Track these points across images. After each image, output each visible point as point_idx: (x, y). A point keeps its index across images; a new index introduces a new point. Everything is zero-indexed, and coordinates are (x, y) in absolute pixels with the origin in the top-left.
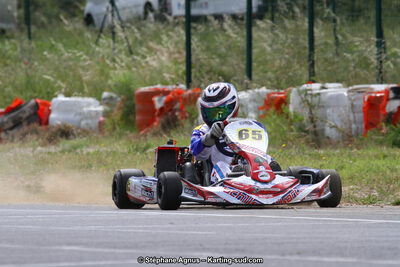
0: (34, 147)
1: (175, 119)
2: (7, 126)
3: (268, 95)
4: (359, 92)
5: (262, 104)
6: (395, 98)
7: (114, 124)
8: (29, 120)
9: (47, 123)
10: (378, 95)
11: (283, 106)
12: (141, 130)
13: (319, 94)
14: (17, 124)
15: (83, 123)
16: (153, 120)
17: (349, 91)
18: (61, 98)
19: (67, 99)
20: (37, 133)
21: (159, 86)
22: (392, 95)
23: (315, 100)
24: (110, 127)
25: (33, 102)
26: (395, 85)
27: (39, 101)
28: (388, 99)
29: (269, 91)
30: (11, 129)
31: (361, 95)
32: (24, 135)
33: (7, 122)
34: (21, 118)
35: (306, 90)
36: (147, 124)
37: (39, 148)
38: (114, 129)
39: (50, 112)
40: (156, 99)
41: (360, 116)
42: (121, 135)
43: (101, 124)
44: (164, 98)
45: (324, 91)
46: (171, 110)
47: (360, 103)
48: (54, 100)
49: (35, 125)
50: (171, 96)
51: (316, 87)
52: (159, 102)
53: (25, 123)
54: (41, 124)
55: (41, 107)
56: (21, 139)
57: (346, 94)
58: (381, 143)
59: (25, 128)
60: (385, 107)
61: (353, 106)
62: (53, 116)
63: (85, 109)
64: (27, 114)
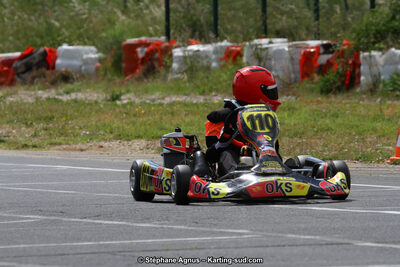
1: (153, 67)
2: (20, 71)
3: (228, 48)
4: (297, 47)
5: (223, 55)
6: (325, 53)
7: (106, 70)
8: (39, 65)
9: (54, 68)
10: (312, 50)
11: (238, 58)
12: (126, 75)
13: (267, 48)
14: (28, 68)
15: (83, 68)
16: (136, 68)
17: (289, 47)
18: (65, 47)
19: (71, 48)
20: (45, 77)
21: (143, 38)
22: (322, 50)
23: (264, 54)
24: (102, 73)
25: (42, 50)
26: (325, 42)
27: (47, 49)
28: (319, 54)
29: (229, 44)
30: (24, 73)
31: (299, 50)
32: (34, 78)
33: (20, 67)
35: (256, 45)
36: (131, 70)
38: (105, 74)
39: (56, 58)
40: (139, 50)
41: (298, 67)
42: (110, 80)
43: (97, 69)
44: (146, 49)
45: (271, 45)
46: (150, 60)
47: (298, 57)
48: (60, 48)
49: (44, 70)
50: (151, 47)
51: (264, 42)
52: (141, 52)
53: (34, 68)
54: (48, 68)
57: (287, 49)
58: (312, 90)
59: (34, 73)
60: (316, 60)
61: (292, 59)
62: (58, 61)
63: (85, 56)
64: (37, 60)
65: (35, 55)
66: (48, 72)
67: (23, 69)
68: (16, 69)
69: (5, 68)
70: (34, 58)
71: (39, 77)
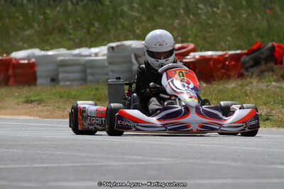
65: (263, 50)
66: (276, 67)
67: (251, 63)
68: (245, 63)
69: (233, 63)
70: (263, 53)
71: (268, 71)
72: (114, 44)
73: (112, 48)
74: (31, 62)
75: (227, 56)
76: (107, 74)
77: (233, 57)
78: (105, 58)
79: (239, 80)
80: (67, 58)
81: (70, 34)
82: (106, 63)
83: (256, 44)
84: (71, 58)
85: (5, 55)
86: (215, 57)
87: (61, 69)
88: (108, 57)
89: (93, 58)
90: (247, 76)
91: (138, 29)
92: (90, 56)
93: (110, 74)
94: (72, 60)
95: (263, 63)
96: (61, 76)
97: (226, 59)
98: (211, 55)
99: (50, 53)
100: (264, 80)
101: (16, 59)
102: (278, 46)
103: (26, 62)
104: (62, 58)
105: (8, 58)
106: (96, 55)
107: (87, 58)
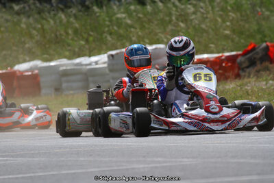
0: (267, 80)
34: (255, 58)
37: (271, 82)
55: (271, 49)
56: (256, 75)
72: (113, 52)
73: (112, 56)
74: (34, 73)
75: (223, 58)
76: (109, 81)
77: (229, 58)
78: (105, 65)
79: (237, 80)
80: (69, 68)
81: (69, 45)
82: (107, 71)
83: (250, 45)
84: (73, 67)
85: (9, 68)
86: (212, 59)
87: (64, 79)
88: (109, 65)
89: (94, 66)
90: (245, 76)
91: (133, 36)
92: (90, 64)
93: (111, 81)
94: (74, 69)
95: (258, 62)
96: (64, 85)
97: (223, 61)
98: (207, 58)
99: (53, 64)
100: (261, 80)
101: (19, 71)
102: (271, 46)
103: (30, 73)
104: (64, 68)
105: (12, 70)
106: (96, 63)
107: (88, 67)
